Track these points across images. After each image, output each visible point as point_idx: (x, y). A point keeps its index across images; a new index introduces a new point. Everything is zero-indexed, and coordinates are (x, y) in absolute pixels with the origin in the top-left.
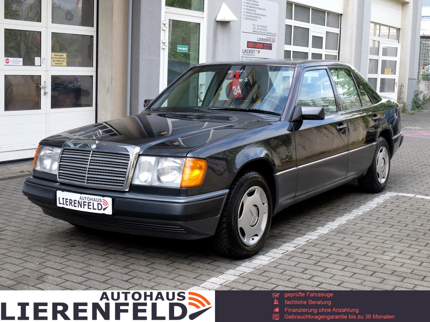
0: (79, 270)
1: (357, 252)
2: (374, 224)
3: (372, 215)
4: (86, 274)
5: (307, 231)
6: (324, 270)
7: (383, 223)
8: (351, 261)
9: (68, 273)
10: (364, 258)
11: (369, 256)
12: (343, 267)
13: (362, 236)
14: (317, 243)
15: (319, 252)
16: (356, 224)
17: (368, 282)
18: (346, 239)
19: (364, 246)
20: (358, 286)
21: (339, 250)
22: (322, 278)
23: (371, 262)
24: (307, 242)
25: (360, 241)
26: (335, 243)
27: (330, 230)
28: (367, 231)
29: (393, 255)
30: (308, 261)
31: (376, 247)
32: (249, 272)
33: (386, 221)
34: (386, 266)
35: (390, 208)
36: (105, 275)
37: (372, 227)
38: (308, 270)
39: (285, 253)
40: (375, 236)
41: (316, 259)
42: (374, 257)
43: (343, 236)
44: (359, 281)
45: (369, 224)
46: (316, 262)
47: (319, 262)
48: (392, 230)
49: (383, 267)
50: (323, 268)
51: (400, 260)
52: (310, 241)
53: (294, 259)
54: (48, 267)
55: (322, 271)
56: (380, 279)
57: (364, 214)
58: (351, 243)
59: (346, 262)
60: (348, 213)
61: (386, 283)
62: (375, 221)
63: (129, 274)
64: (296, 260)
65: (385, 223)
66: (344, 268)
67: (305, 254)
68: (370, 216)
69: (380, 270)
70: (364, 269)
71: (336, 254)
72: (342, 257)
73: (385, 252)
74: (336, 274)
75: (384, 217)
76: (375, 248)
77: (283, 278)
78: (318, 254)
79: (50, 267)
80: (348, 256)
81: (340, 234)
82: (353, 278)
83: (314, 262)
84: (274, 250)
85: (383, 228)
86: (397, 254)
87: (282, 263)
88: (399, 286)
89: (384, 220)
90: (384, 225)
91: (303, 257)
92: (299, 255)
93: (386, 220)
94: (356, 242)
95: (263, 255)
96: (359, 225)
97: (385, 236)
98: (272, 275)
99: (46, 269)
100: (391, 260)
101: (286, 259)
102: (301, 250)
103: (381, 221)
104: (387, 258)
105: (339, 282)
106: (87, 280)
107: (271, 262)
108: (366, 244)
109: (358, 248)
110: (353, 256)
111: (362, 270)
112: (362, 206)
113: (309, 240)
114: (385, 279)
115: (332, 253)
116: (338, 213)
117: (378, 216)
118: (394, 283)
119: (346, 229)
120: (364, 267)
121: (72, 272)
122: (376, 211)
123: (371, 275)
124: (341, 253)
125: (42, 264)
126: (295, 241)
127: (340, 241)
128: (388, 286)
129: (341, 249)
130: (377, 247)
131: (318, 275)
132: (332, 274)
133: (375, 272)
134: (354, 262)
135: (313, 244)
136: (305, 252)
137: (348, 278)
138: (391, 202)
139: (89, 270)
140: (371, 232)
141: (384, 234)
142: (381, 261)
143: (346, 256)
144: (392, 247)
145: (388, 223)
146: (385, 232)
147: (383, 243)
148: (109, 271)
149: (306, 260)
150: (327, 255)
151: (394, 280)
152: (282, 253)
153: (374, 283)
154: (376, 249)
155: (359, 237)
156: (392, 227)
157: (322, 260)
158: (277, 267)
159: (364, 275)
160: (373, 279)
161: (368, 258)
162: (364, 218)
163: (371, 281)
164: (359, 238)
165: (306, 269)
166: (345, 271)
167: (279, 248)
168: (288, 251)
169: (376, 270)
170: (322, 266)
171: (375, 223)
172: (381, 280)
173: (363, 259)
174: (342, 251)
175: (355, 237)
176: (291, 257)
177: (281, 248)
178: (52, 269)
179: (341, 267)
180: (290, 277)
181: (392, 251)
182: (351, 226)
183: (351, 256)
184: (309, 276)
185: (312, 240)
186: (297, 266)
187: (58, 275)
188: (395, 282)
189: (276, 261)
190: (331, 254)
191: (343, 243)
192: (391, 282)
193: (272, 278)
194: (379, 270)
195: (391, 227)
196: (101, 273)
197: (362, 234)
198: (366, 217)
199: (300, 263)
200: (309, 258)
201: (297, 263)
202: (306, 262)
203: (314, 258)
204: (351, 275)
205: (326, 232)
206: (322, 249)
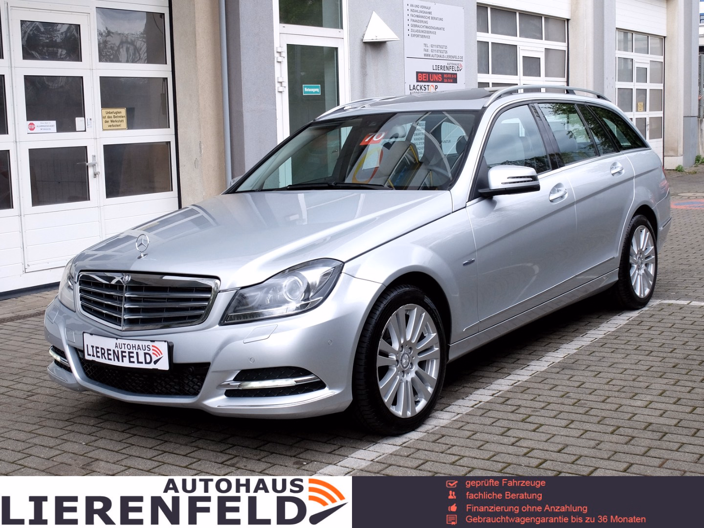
0: (148, 450)
1: (592, 397)
2: (620, 351)
3: (618, 338)
4: (159, 456)
5: (514, 369)
6: (538, 428)
7: (635, 349)
8: (581, 412)
9: (130, 456)
10: (603, 406)
11: (612, 402)
12: (568, 422)
13: (600, 372)
14: (529, 387)
15: (531, 400)
16: (591, 353)
17: (606, 443)
18: (575, 377)
19: (603, 387)
20: (590, 450)
21: (562, 396)
22: (533, 442)
23: (613, 412)
24: (512, 387)
25: (597, 380)
26: (557, 385)
27: (551, 365)
28: (609, 364)
29: (649, 398)
30: (512, 417)
31: (622, 387)
32: (417, 438)
33: (640, 346)
34: (636, 416)
35: (648, 324)
36: (188, 455)
37: (618, 357)
38: (511, 430)
39: (476, 405)
40: (622, 371)
41: (525, 412)
42: (618, 403)
43: (571, 372)
44: (593, 443)
45: (614, 351)
46: (525, 416)
47: (530, 416)
48: (650, 360)
49: (632, 419)
50: (536, 426)
51: (659, 406)
52: (517, 384)
53: (490, 414)
54: (100, 448)
55: (534, 431)
56: (626, 437)
57: (607, 336)
58: (582, 384)
59: (573, 414)
60: (581, 336)
61: (635, 443)
62: (623, 346)
63: (227, 451)
64: (494, 416)
65: (638, 349)
66: (570, 424)
67: (508, 405)
68: (615, 339)
69: (627, 424)
70: (602, 424)
71: (557, 402)
72: (567, 406)
73: (636, 394)
74: (556, 433)
75: (638, 339)
76: (621, 389)
77: (470, 445)
78: (529, 403)
79: (103, 449)
80: (576, 405)
81: (566, 370)
82: (583, 438)
83: (521, 417)
84: (460, 402)
85: (635, 357)
86: (656, 397)
87: (471, 421)
88: (655, 447)
89: (638, 344)
90: (637, 352)
91: (505, 410)
92: (498, 407)
93: (640, 344)
94: (592, 381)
95: (442, 410)
96: (597, 354)
97: (637, 369)
98: (453, 441)
99: (97, 452)
100: (646, 407)
101: (477, 414)
102: (502, 400)
103: (632, 346)
104: (639, 403)
105: (560, 447)
106: (160, 465)
107: (453, 420)
108: (608, 383)
109: (593, 392)
110: (585, 404)
111: (598, 425)
112: (603, 325)
113: (515, 383)
114: (633, 437)
115: (551, 402)
116: (563, 338)
117: (628, 339)
118: (647, 443)
119: (576, 361)
120: (601, 421)
121: (138, 454)
122: (626, 330)
123: (612, 433)
124: (566, 401)
125: (90, 444)
126: (493, 386)
127: (564, 381)
128: (639, 447)
129: (566, 394)
130: (624, 388)
131: (527, 438)
132: (550, 434)
133: (619, 427)
134: (586, 413)
135: (522, 389)
136: (509, 402)
137: (574, 439)
138: (650, 315)
139: (164, 450)
140: (615, 365)
141: (637, 367)
142: (630, 409)
143: (573, 405)
144: (647, 387)
145: (644, 348)
146: (638, 364)
147: (634, 380)
148: (195, 449)
149: (510, 414)
150: (543, 405)
151: (648, 437)
152: (472, 405)
153: (615, 445)
154: (622, 391)
155: (596, 373)
156: (651, 354)
157: (534, 414)
158: (463, 428)
159: (600, 432)
160: (614, 438)
161: (608, 406)
162: (606, 343)
163: (611, 442)
164: (597, 375)
165: (509, 429)
166: (570, 428)
167: (467, 398)
168: (480, 402)
169: (620, 425)
170: (534, 422)
171: (623, 350)
172: (628, 438)
173: (600, 408)
174: (568, 397)
175: (589, 374)
176: (485, 411)
177: (471, 397)
178: (106, 451)
179: (564, 423)
180: (482, 443)
181: (648, 393)
182: (585, 357)
183: (582, 404)
184: (513, 440)
185: (520, 382)
186: (494, 424)
187: (116, 460)
188: (650, 441)
189: (460, 419)
190: (549, 403)
191: (571, 385)
192: (643, 442)
193: (453, 446)
194: (624, 425)
195: (649, 354)
196: (182, 453)
197: (601, 368)
198: (609, 341)
199: (499, 419)
200: (515, 410)
201: (495, 420)
202: (509, 418)
203: (522, 410)
204: (580, 434)
205: (543, 369)
206: (534, 396)
